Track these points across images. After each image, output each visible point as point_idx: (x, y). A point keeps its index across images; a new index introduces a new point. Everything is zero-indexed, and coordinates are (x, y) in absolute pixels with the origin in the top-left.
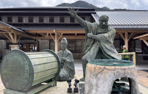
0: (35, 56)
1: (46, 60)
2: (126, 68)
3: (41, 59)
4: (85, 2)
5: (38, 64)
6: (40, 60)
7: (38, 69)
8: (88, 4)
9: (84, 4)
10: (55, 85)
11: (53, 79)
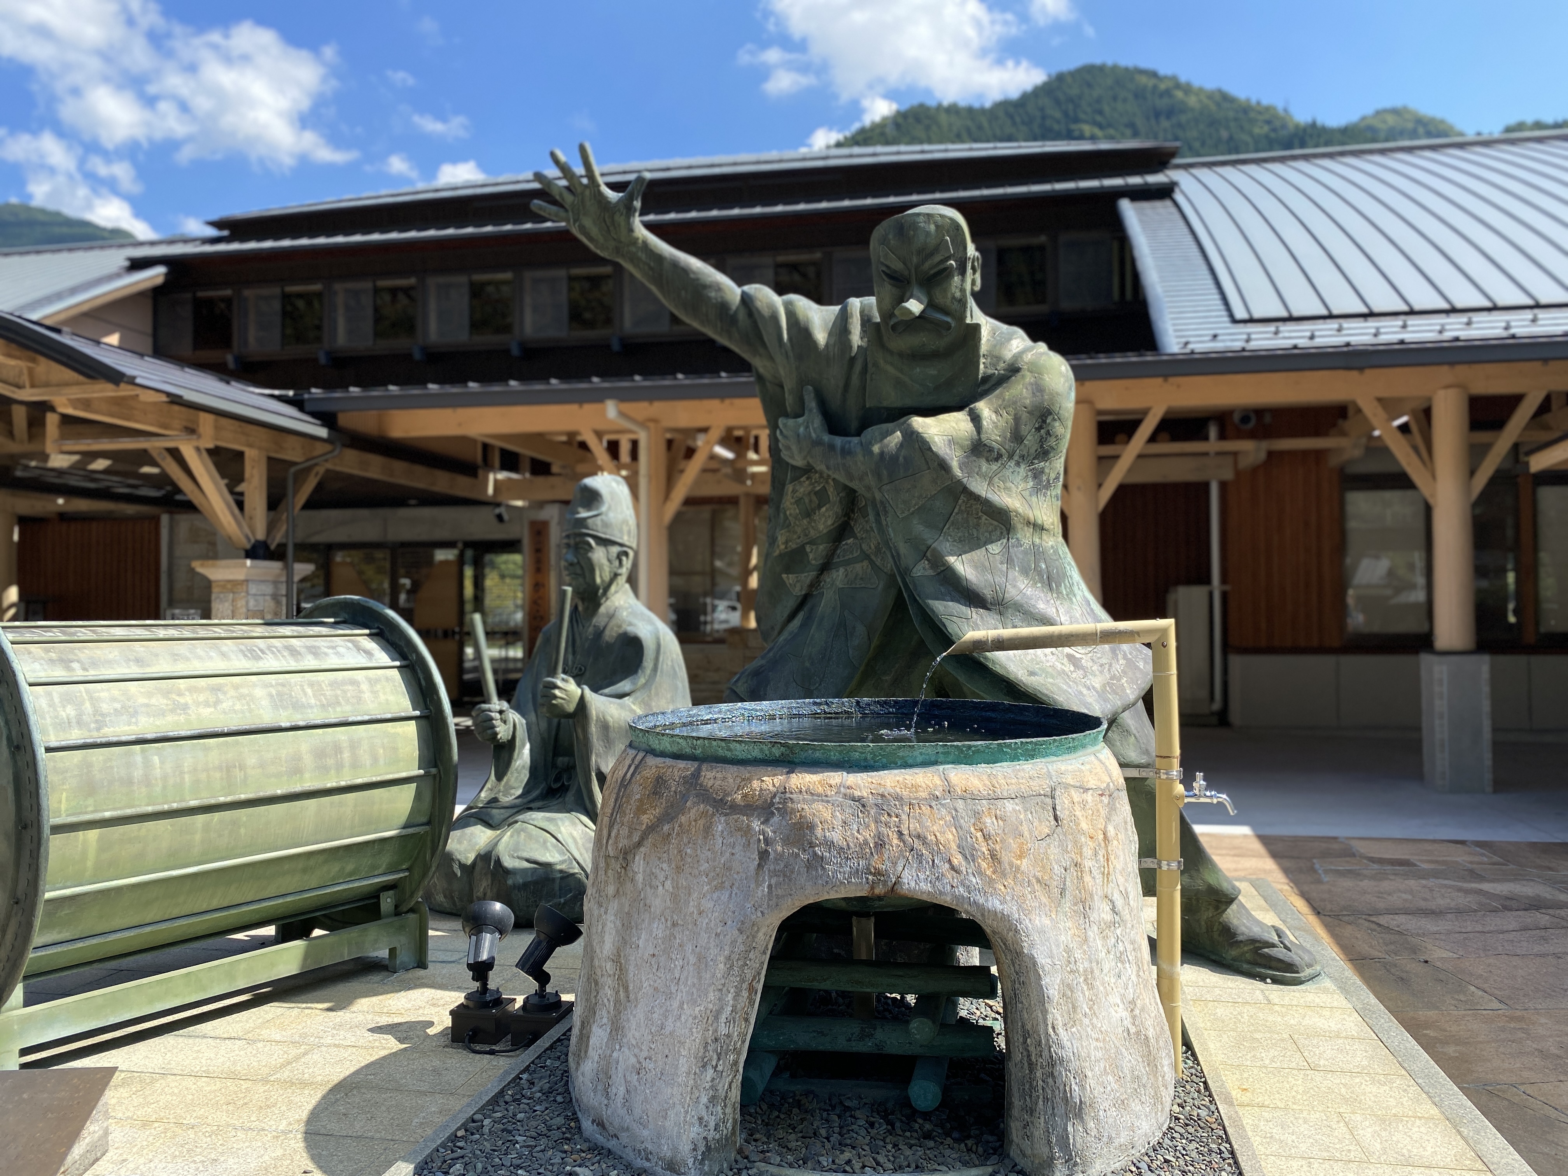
0: (138, 661)
1: (265, 702)
2: (915, 787)
3: (191, 690)
4: (1154, 74)
5: (133, 738)
6: (188, 699)
7: (129, 782)
8: (1179, 94)
9: (1139, 95)
10: (404, 956)
11: (387, 902)
